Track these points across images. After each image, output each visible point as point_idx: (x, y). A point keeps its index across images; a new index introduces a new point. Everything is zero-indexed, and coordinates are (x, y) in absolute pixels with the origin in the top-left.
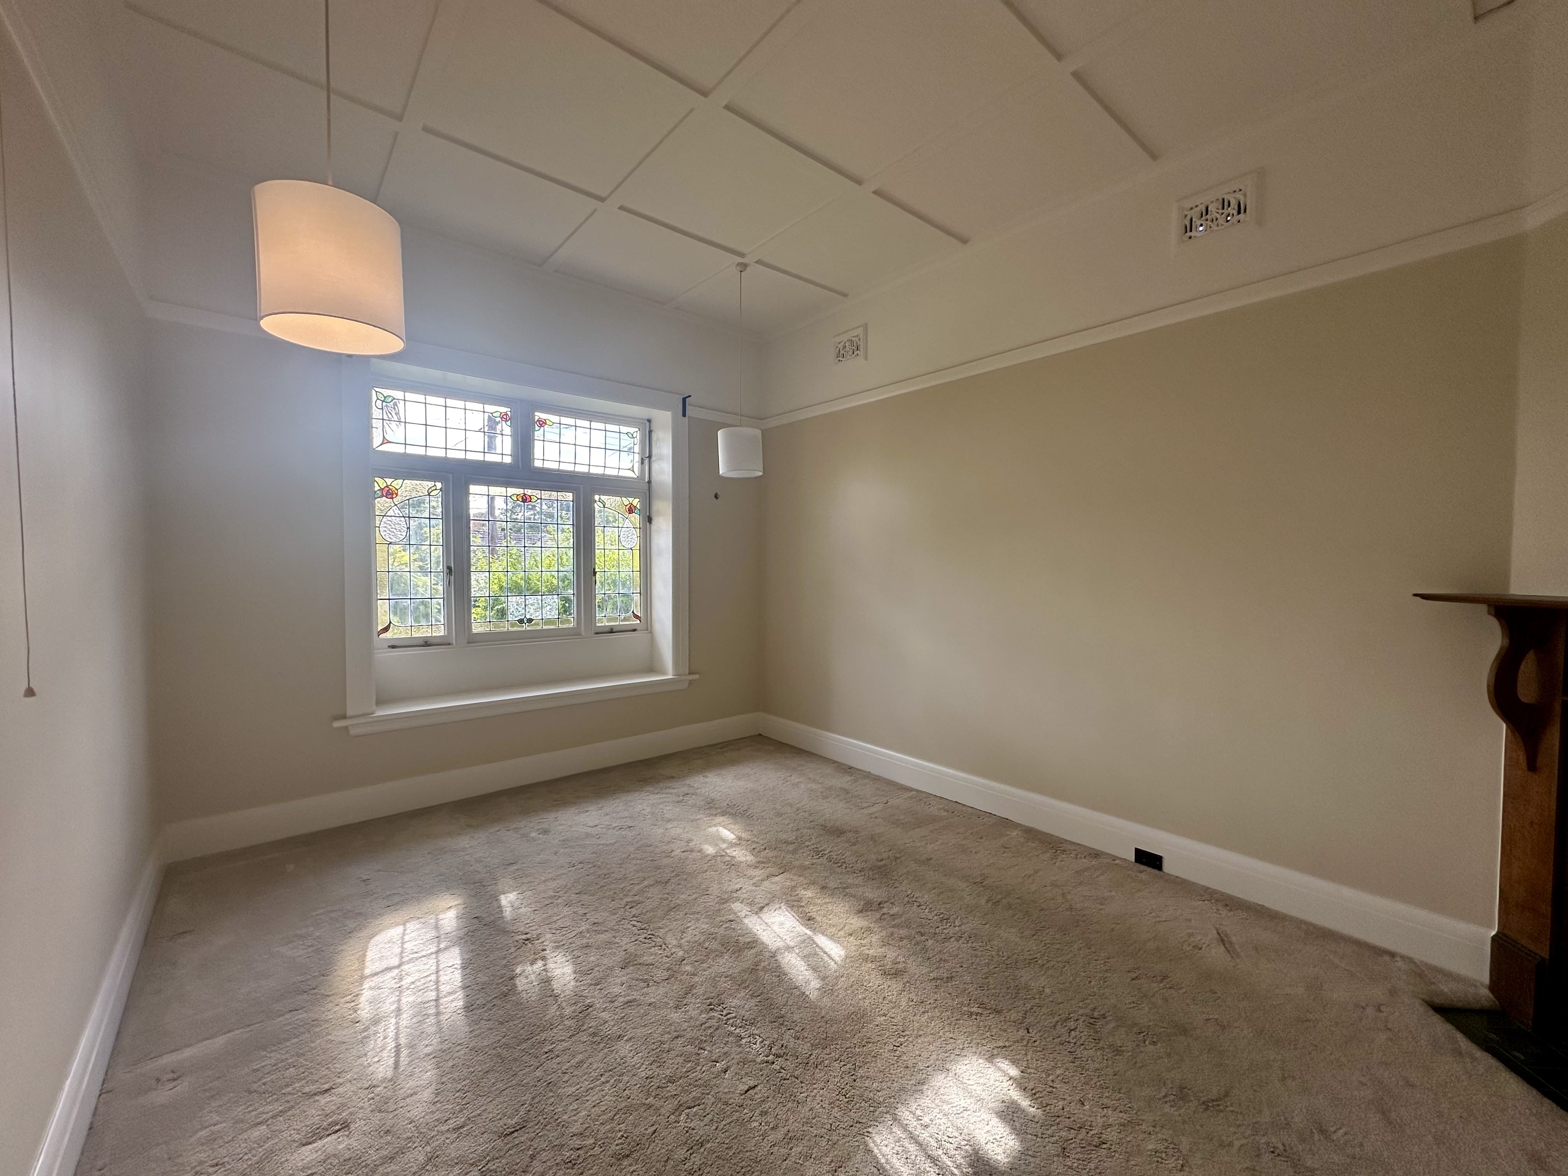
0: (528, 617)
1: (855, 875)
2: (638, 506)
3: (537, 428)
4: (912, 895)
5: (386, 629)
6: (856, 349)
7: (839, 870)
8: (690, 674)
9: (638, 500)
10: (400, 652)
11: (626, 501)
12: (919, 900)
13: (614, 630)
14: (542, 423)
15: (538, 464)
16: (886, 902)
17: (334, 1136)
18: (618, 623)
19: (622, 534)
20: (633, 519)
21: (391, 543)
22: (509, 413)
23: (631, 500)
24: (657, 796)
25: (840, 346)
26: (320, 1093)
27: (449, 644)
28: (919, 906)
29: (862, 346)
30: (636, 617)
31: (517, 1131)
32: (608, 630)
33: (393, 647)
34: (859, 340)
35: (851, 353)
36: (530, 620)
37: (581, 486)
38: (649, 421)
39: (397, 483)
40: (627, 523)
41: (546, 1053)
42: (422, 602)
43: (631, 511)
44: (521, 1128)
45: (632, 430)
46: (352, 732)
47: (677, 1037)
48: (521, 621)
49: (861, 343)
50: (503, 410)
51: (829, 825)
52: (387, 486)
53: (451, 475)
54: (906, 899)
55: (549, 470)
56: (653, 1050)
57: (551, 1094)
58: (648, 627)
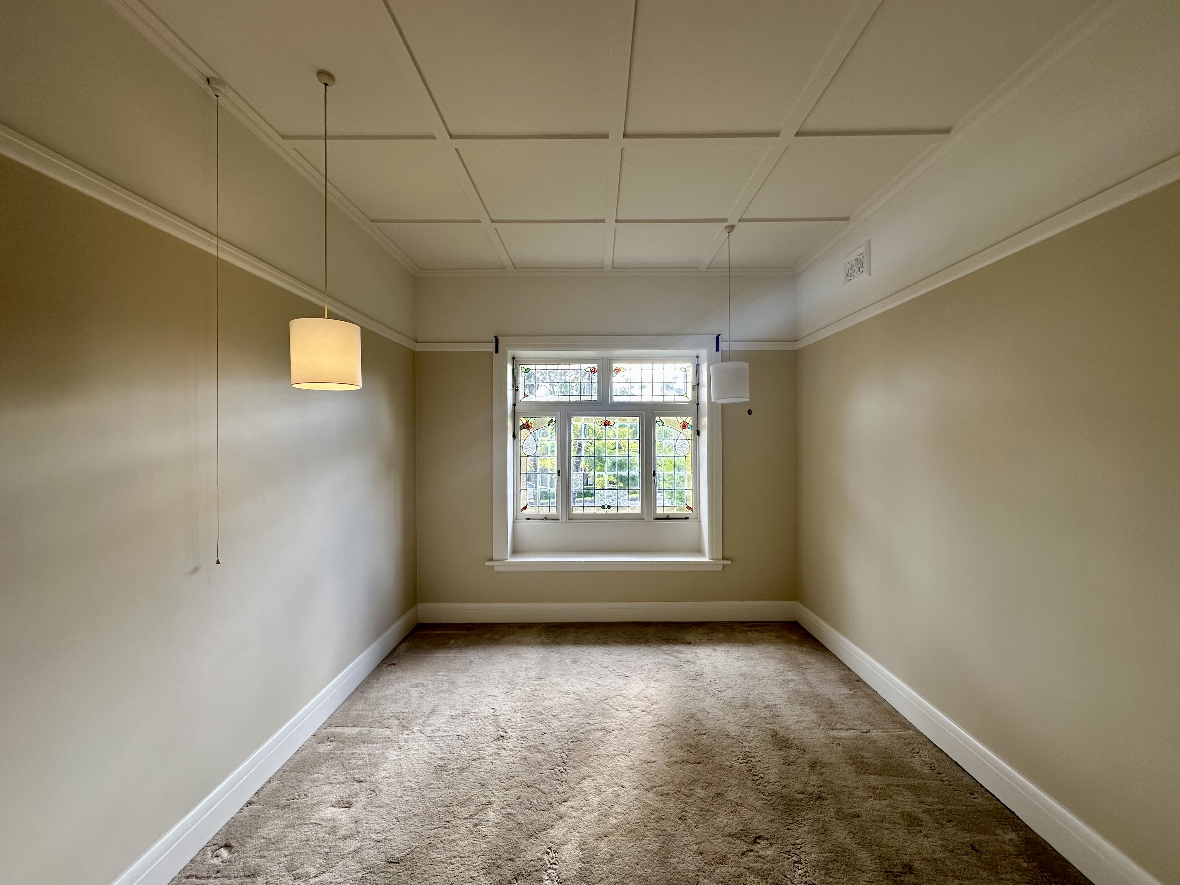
0: (608, 504)
1: (761, 796)
2: (691, 423)
3: (614, 374)
4: (799, 846)
5: (525, 508)
6: (861, 266)
7: (749, 784)
8: (723, 559)
9: (691, 418)
10: (532, 522)
11: (681, 419)
12: (802, 856)
13: (670, 517)
14: (618, 371)
15: (615, 399)
16: (767, 839)
17: (343, 809)
18: (673, 512)
19: (677, 444)
20: (686, 433)
21: (528, 456)
22: (596, 368)
23: (684, 418)
24: (666, 657)
25: (849, 266)
26: (358, 781)
27: (558, 520)
28: (795, 862)
29: (865, 265)
30: (689, 508)
31: (394, 863)
32: (665, 517)
33: (528, 519)
34: (863, 257)
35: (857, 271)
36: (609, 507)
37: (644, 412)
38: (698, 357)
39: (531, 420)
40: (682, 437)
41: (446, 821)
42: (544, 492)
43: (684, 427)
44: (396, 863)
45: (685, 365)
46: (496, 569)
47: (511, 860)
48: (603, 507)
49: (865, 260)
50: (592, 366)
51: (781, 734)
52: (527, 422)
53: (559, 412)
54: (789, 847)
55: (624, 402)
56: (492, 859)
57: (425, 851)
58: (698, 519)
